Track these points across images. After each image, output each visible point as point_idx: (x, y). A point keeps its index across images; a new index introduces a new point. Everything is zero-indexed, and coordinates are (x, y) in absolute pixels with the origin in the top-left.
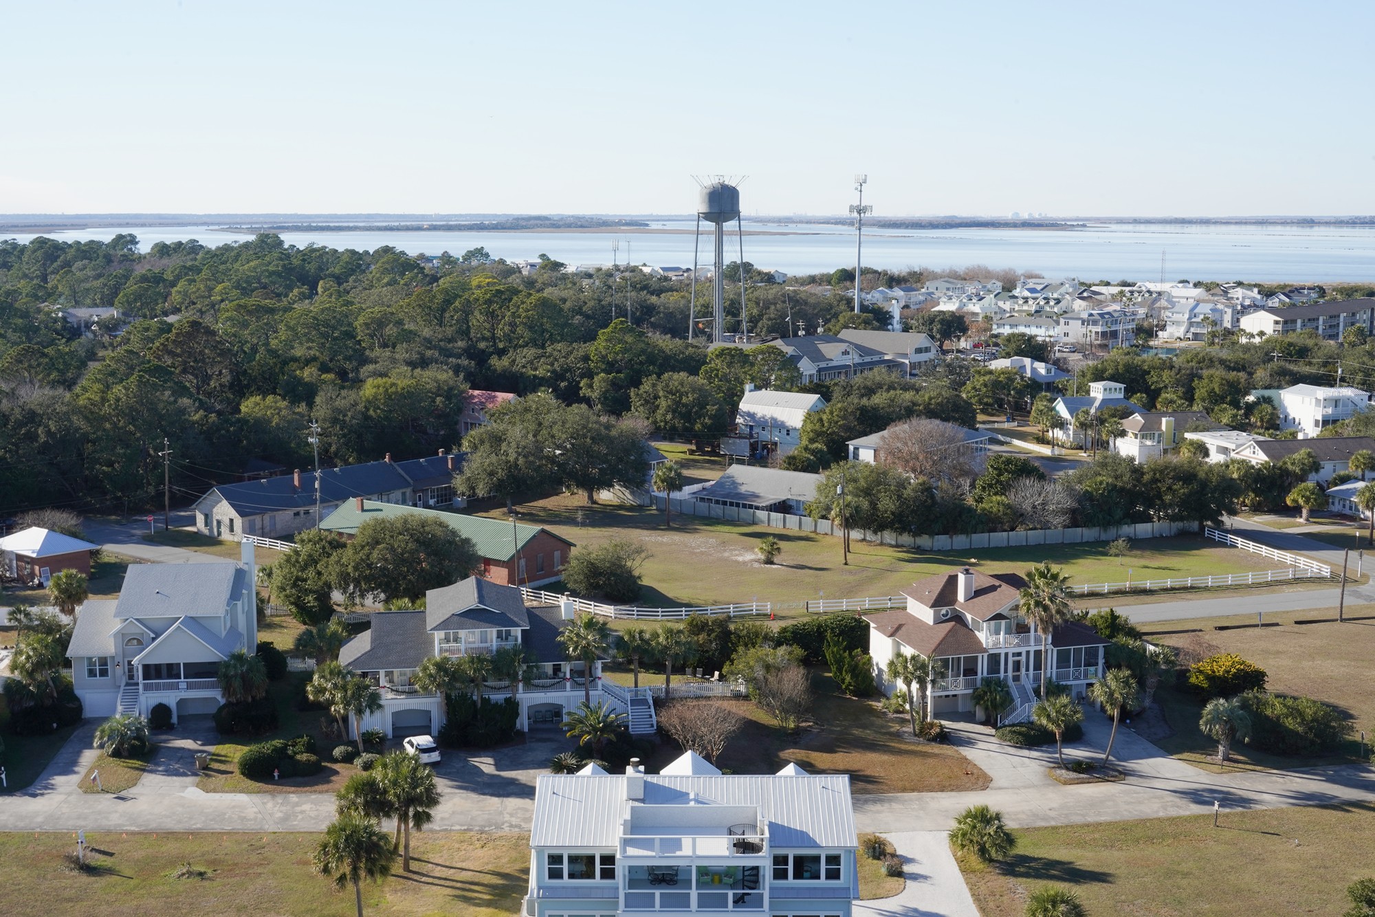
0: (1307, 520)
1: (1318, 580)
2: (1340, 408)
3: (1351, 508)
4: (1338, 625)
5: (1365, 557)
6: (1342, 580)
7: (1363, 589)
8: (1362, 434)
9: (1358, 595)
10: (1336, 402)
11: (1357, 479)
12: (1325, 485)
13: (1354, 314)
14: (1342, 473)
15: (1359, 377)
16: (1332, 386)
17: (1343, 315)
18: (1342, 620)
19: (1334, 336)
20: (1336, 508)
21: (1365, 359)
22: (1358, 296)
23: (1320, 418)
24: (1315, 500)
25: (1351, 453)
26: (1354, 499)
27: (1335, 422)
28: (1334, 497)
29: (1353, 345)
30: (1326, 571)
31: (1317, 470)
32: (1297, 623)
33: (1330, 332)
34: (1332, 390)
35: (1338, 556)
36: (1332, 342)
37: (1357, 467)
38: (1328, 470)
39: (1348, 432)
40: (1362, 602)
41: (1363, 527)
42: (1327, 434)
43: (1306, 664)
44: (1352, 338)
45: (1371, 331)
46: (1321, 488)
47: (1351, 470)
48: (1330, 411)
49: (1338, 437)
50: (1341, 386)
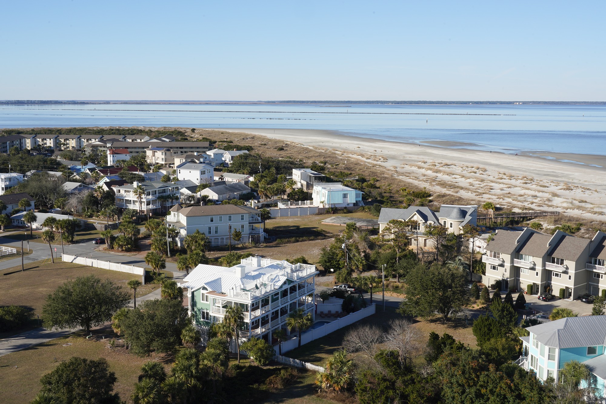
0: (4, 230)
1: (12, 255)
2: (12, 181)
3: (21, 223)
4: (22, 273)
5: (30, 243)
6: (21, 253)
7: (31, 256)
8: (23, 192)
9: (29, 259)
10: (10, 179)
11: (23, 211)
12: (9, 215)
13: (13, 142)
14: (16, 209)
15: (18, 168)
16: (7, 172)
17: (8, 142)
18: (24, 270)
19: (6, 151)
20: (16, 224)
21: (20, 160)
22: (13, 134)
23: (4, 186)
24: (6, 221)
25: (19, 200)
26: (23, 219)
27: (10, 187)
28: (14, 219)
29: (14, 155)
30: (14, 251)
31: (5, 209)
32: (5, 275)
33: (3, 150)
34: (8, 174)
35: (19, 244)
36: (5, 154)
37: (22, 206)
38: (10, 208)
39: (16, 191)
40: (31, 261)
41: (28, 230)
42: (8, 193)
43: (11, 291)
44: (13, 152)
45: (21, 149)
46: (8, 216)
47: (20, 207)
48: (8, 183)
49: (13, 194)
50: (11, 172)
